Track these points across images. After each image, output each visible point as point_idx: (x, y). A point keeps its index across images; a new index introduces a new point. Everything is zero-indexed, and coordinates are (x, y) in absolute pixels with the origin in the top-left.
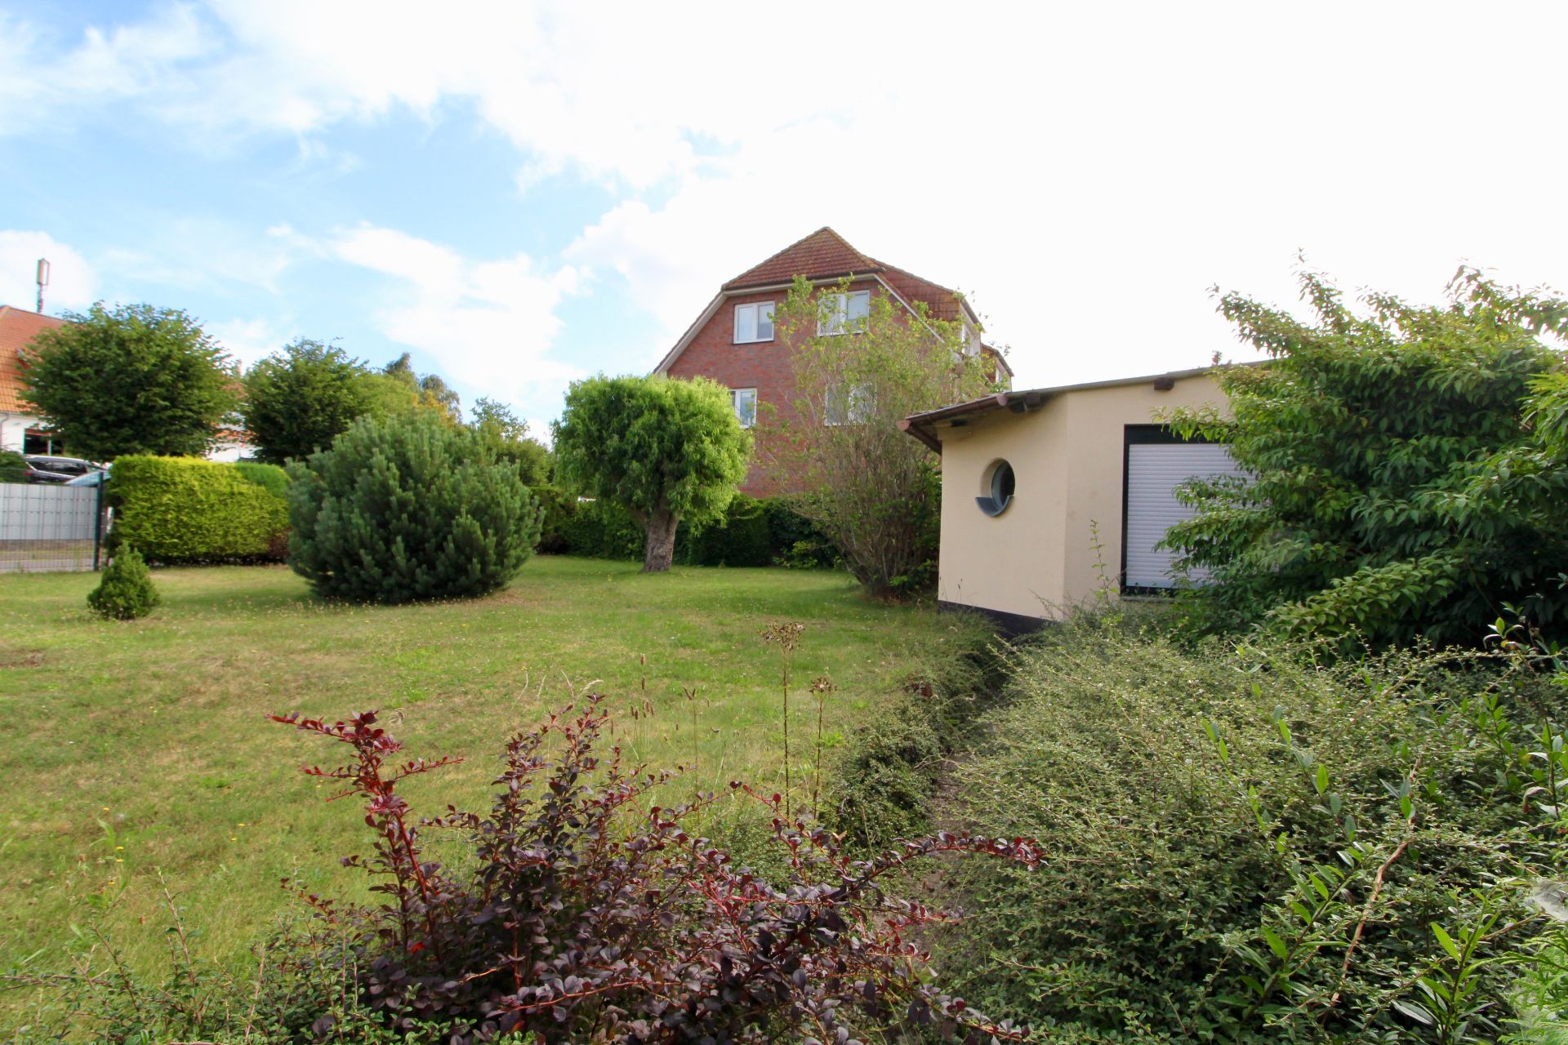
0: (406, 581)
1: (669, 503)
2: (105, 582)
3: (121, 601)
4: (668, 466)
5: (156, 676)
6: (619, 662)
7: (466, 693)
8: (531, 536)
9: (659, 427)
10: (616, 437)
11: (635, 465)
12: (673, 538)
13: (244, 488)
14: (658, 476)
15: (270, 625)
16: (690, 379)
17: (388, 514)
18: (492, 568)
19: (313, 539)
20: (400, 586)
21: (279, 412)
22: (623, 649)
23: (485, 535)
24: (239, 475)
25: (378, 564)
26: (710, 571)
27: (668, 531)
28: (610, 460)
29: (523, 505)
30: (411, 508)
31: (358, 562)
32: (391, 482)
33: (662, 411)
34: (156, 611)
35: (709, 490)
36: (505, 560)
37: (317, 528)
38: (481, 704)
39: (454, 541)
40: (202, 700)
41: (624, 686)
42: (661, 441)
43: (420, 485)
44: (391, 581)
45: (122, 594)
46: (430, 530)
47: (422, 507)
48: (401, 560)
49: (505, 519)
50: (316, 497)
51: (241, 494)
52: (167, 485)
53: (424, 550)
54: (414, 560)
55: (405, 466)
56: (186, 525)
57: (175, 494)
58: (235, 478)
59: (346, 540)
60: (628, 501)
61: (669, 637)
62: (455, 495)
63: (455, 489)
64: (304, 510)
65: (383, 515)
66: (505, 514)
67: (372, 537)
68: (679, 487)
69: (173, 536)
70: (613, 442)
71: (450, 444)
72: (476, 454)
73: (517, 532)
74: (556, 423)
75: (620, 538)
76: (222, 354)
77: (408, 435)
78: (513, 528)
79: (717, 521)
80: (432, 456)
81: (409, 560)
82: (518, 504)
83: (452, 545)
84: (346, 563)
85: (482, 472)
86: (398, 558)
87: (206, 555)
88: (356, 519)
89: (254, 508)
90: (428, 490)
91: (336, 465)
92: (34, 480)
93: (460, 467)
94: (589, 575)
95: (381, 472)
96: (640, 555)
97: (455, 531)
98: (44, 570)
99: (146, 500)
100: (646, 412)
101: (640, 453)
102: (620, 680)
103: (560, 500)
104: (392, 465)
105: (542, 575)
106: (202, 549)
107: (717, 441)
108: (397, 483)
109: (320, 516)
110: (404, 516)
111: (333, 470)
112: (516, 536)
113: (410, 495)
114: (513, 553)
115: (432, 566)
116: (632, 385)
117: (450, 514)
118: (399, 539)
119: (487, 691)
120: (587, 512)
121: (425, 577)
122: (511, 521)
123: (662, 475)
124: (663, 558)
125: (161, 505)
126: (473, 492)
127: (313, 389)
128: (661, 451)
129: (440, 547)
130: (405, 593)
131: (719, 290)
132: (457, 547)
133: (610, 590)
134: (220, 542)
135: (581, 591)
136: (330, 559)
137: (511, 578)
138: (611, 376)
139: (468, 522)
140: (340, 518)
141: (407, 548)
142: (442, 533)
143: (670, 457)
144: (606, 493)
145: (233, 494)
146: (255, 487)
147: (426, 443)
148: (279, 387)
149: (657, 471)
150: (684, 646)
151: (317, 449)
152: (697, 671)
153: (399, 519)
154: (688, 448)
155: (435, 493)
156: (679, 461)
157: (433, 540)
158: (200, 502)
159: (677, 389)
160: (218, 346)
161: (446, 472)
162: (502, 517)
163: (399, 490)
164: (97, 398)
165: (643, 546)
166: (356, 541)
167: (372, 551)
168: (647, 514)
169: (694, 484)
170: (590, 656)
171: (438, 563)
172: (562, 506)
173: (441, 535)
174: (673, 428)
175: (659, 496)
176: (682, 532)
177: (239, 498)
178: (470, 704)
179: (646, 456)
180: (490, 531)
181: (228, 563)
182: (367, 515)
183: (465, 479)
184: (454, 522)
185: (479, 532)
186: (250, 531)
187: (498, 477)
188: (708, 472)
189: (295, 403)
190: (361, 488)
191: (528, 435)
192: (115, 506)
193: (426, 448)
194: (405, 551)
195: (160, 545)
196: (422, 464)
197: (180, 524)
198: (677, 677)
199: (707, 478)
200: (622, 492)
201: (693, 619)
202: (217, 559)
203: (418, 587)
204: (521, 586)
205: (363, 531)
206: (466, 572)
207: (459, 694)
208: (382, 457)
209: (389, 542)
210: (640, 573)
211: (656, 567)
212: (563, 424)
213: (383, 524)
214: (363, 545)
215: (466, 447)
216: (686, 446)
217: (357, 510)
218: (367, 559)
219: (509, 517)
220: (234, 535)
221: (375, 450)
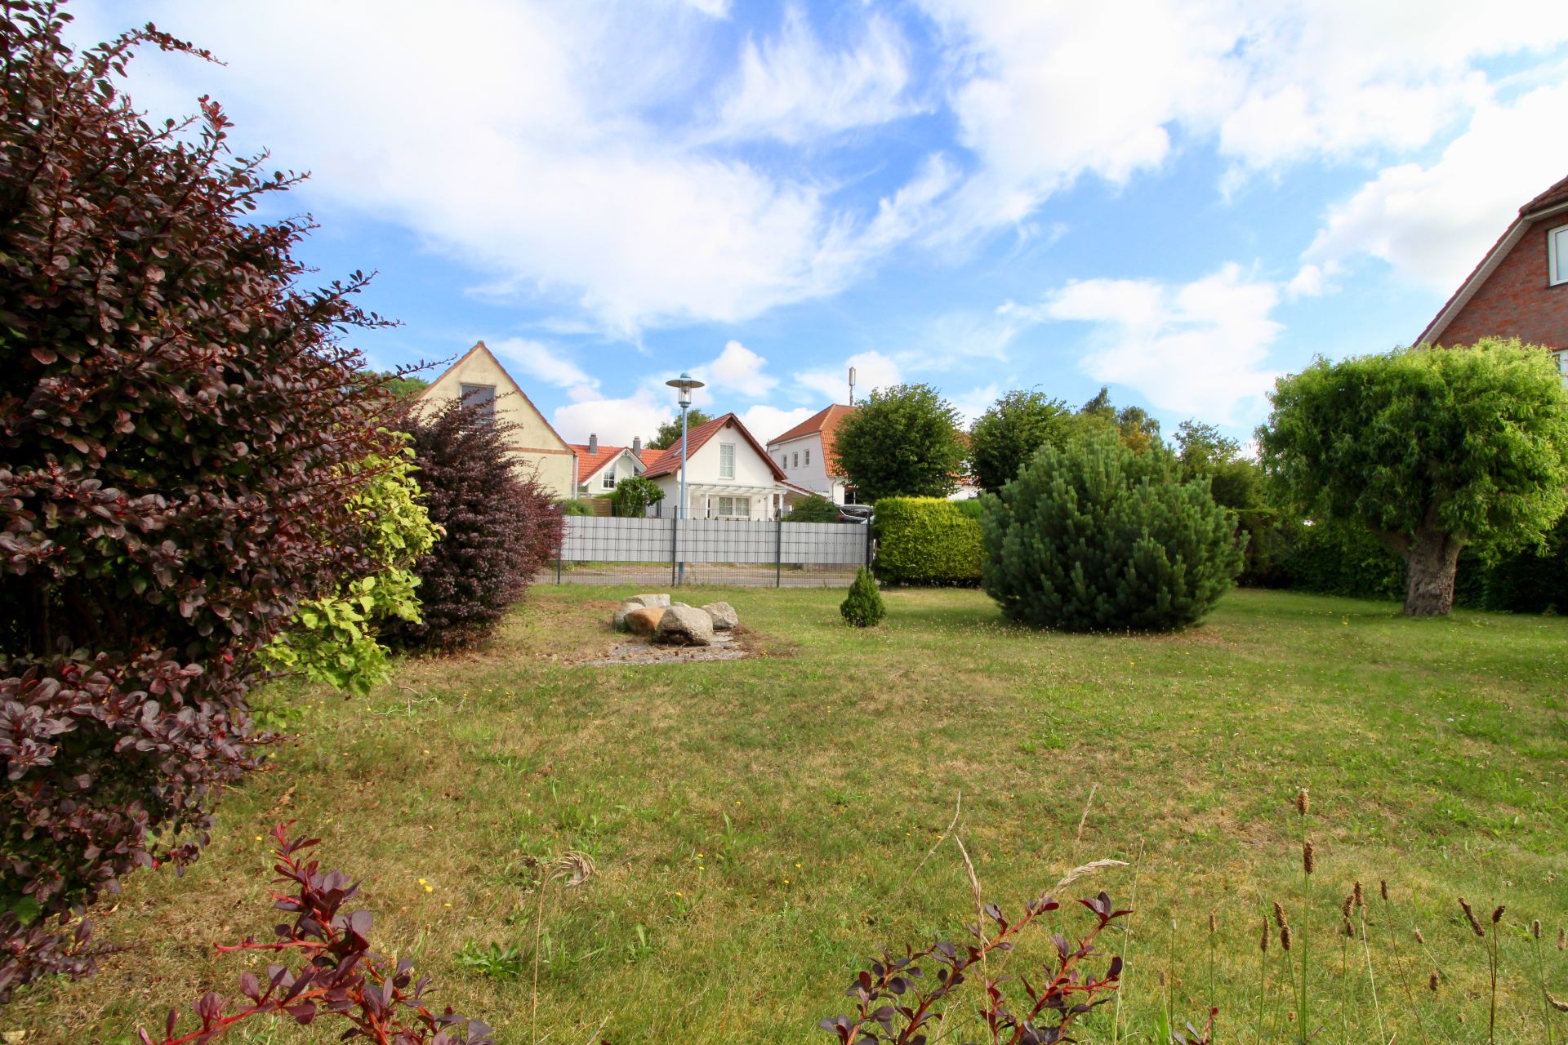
0: (1086, 608)
1: (1444, 521)
2: (850, 597)
3: (859, 611)
4: (1437, 470)
5: (851, 679)
6: (1346, 744)
7: (1113, 749)
8: (1228, 565)
9: (1418, 416)
10: (1348, 437)
11: (1384, 470)
12: (1453, 570)
13: (960, 521)
14: (1420, 483)
15: (958, 642)
16: (1468, 343)
17: (1065, 538)
18: (1182, 599)
19: (1000, 563)
20: (1079, 612)
21: (993, 456)
22: (1353, 723)
23: (1172, 559)
24: (956, 510)
25: (1057, 589)
26: (1528, 621)
27: (1442, 560)
28: (1341, 469)
29: (1218, 527)
30: (1089, 532)
31: (1039, 587)
32: (1070, 505)
33: (1423, 393)
34: (882, 623)
35: (1521, 500)
36: (1198, 592)
37: (1002, 552)
38: (1129, 769)
39: (1136, 567)
40: (872, 706)
41: (1352, 786)
42: (1423, 434)
43: (1098, 507)
44: (1070, 608)
45: (860, 606)
46: (1108, 555)
47: (1100, 531)
48: (1080, 586)
49: (1194, 544)
50: (1003, 524)
51: (958, 526)
52: (908, 521)
53: (1104, 576)
54: (1093, 587)
55: (1081, 488)
56: (920, 553)
57: (913, 527)
58: (953, 513)
59: (1028, 564)
60: (1375, 520)
61: (1442, 717)
62: (1134, 518)
63: (1134, 509)
64: (993, 536)
65: (1061, 539)
66: (1194, 537)
67: (1051, 562)
68: (1461, 498)
69: (912, 562)
70: (1344, 443)
71: (1130, 464)
72: (1157, 471)
73: (1211, 559)
74: (1264, 430)
75: (1366, 569)
76: (953, 413)
77: (1085, 458)
78: (1205, 554)
79: (1534, 546)
80: (1108, 476)
81: (1088, 587)
82: (1210, 527)
83: (1133, 571)
84: (1029, 588)
85: (1166, 491)
86: (1078, 584)
87: (935, 577)
88: (1038, 545)
89: (968, 538)
90: (1107, 512)
91: (1021, 492)
92: (843, 521)
93: (1138, 486)
94: (1315, 614)
95: (1060, 495)
96: (1399, 592)
97: (1136, 555)
98: (836, 586)
99: (895, 533)
100: (1394, 399)
101: (1390, 452)
102: (1347, 775)
103: (1278, 525)
104: (1071, 488)
105: (1251, 611)
106: (932, 573)
107: (1530, 426)
108: (1075, 506)
109: (1005, 541)
110: (1082, 540)
111: (1018, 497)
112: (1209, 564)
113: (1088, 518)
114: (1208, 584)
115: (1112, 593)
116: (1368, 367)
117: (1131, 537)
118: (1078, 564)
119: (1140, 752)
120: (1313, 535)
121: (1106, 606)
122: (1203, 546)
123: (1429, 482)
124: (1437, 597)
125: (904, 536)
126: (1155, 513)
127: (1021, 432)
128: (1425, 450)
129: (1121, 574)
130: (1086, 621)
131: (1516, 215)
132: (1139, 575)
133: (1347, 636)
134: (944, 567)
135: (1303, 635)
136: (1015, 583)
137: (1204, 613)
138: (1336, 360)
139: (1151, 545)
140: (1023, 543)
141: (1086, 572)
142: (1122, 558)
143: (1440, 456)
144: (1341, 512)
145: (952, 526)
146: (968, 520)
147: (1101, 463)
148: (994, 435)
149: (1420, 477)
150: (1474, 736)
151: (1008, 481)
152: (1498, 786)
153: (1077, 543)
154: (1474, 440)
155: (1114, 516)
156: (1458, 461)
157: (1114, 565)
158: (930, 533)
159: (1446, 361)
160: (950, 407)
161: (1123, 493)
162: (1190, 542)
163: (1077, 513)
164: (874, 458)
165: (1404, 582)
166: (1037, 566)
167: (1052, 576)
168: (1408, 539)
169: (1489, 491)
170: (1300, 728)
171: (1118, 590)
172: (1280, 532)
173: (1120, 560)
174: (1444, 414)
175: (1425, 510)
176: (1468, 566)
177: (957, 529)
178: (1114, 765)
179: (1398, 459)
180: (1179, 557)
181: (951, 585)
182: (1047, 540)
183: (1144, 499)
184: (1135, 545)
185: (1165, 558)
186: (966, 557)
187: (1185, 495)
188: (1513, 472)
189: (1006, 447)
190: (1041, 513)
191: (1239, 455)
192: (877, 538)
193: (1102, 469)
194: (1084, 578)
195: (904, 569)
196: (1098, 485)
197: (918, 552)
198: (1457, 789)
199: (1511, 481)
200: (1366, 509)
201: (1493, 693)
202: (943, 582)
203: (1098, 615)
204: (1222, 623)
205: (1043, 556)
206: (1153, 602)
207: (1106, 749)
208: (1061, 481)
209: (1067, 568)
210: (1397, 616)
211: (1427, 609)
212: (1272, 431)
213: (1062, 549)
214: (1044, 571)
215: (1147, 466)
216: (1469, 438)
217: (1037, 535)
218: (1047, 584)
219: (1199, 542)
220: (954, 561)
221: (1055, 473)
